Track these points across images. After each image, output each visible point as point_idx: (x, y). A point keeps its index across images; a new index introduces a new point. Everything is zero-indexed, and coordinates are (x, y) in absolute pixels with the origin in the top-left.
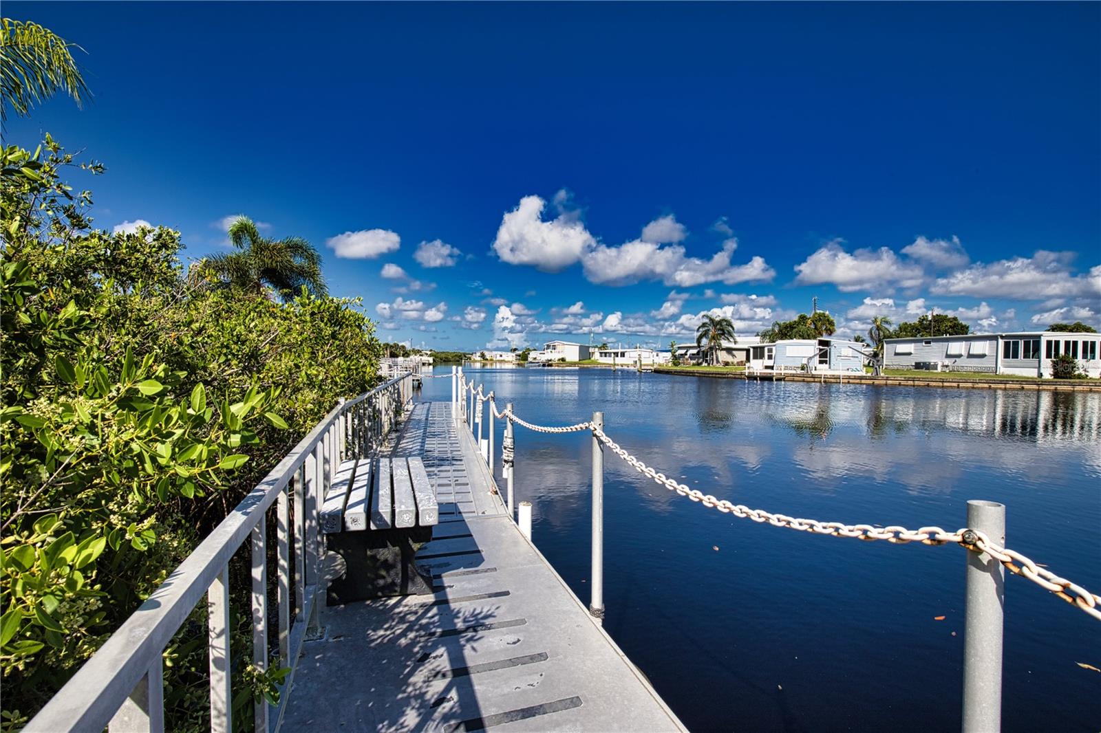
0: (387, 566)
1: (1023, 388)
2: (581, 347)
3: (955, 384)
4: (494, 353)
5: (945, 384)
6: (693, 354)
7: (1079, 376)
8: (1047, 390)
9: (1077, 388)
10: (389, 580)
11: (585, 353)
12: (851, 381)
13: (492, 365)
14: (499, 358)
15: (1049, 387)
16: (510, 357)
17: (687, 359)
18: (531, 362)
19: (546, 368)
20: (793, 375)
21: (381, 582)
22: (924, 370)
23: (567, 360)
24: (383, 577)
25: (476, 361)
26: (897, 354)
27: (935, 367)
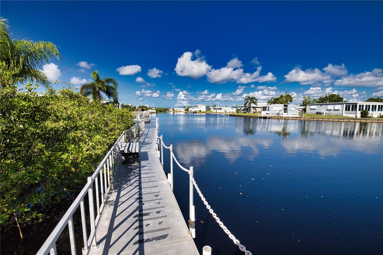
0: (131, 159)
1: (349, 121)
2: (206, 106)
3: (327, 120)
4: (177, 108)
5: (324, 120)
6: (243, 109)
7: (370, 117)
8: (358, 122)
9: (368, 121)
10: (132, 161)
11: (208, 108)
12: (293, 119)
13: (176, 112)
14: (179, 110)
15: (358, 121)
16: (183, 110)
17: (241, 111)
18: (189, 112)
19: (195, 114)
20: (274, 117)
21: (130, 161)
22: (319, 115)
23: (202, 111)
24: (131, 161)
25: (171, 111)
26: (311, 109)
27: (323, 114)
